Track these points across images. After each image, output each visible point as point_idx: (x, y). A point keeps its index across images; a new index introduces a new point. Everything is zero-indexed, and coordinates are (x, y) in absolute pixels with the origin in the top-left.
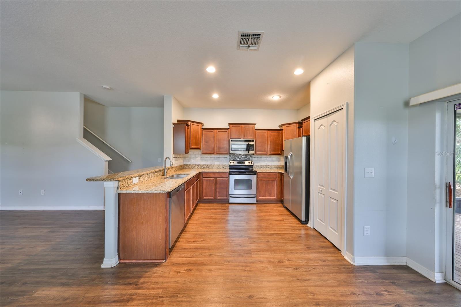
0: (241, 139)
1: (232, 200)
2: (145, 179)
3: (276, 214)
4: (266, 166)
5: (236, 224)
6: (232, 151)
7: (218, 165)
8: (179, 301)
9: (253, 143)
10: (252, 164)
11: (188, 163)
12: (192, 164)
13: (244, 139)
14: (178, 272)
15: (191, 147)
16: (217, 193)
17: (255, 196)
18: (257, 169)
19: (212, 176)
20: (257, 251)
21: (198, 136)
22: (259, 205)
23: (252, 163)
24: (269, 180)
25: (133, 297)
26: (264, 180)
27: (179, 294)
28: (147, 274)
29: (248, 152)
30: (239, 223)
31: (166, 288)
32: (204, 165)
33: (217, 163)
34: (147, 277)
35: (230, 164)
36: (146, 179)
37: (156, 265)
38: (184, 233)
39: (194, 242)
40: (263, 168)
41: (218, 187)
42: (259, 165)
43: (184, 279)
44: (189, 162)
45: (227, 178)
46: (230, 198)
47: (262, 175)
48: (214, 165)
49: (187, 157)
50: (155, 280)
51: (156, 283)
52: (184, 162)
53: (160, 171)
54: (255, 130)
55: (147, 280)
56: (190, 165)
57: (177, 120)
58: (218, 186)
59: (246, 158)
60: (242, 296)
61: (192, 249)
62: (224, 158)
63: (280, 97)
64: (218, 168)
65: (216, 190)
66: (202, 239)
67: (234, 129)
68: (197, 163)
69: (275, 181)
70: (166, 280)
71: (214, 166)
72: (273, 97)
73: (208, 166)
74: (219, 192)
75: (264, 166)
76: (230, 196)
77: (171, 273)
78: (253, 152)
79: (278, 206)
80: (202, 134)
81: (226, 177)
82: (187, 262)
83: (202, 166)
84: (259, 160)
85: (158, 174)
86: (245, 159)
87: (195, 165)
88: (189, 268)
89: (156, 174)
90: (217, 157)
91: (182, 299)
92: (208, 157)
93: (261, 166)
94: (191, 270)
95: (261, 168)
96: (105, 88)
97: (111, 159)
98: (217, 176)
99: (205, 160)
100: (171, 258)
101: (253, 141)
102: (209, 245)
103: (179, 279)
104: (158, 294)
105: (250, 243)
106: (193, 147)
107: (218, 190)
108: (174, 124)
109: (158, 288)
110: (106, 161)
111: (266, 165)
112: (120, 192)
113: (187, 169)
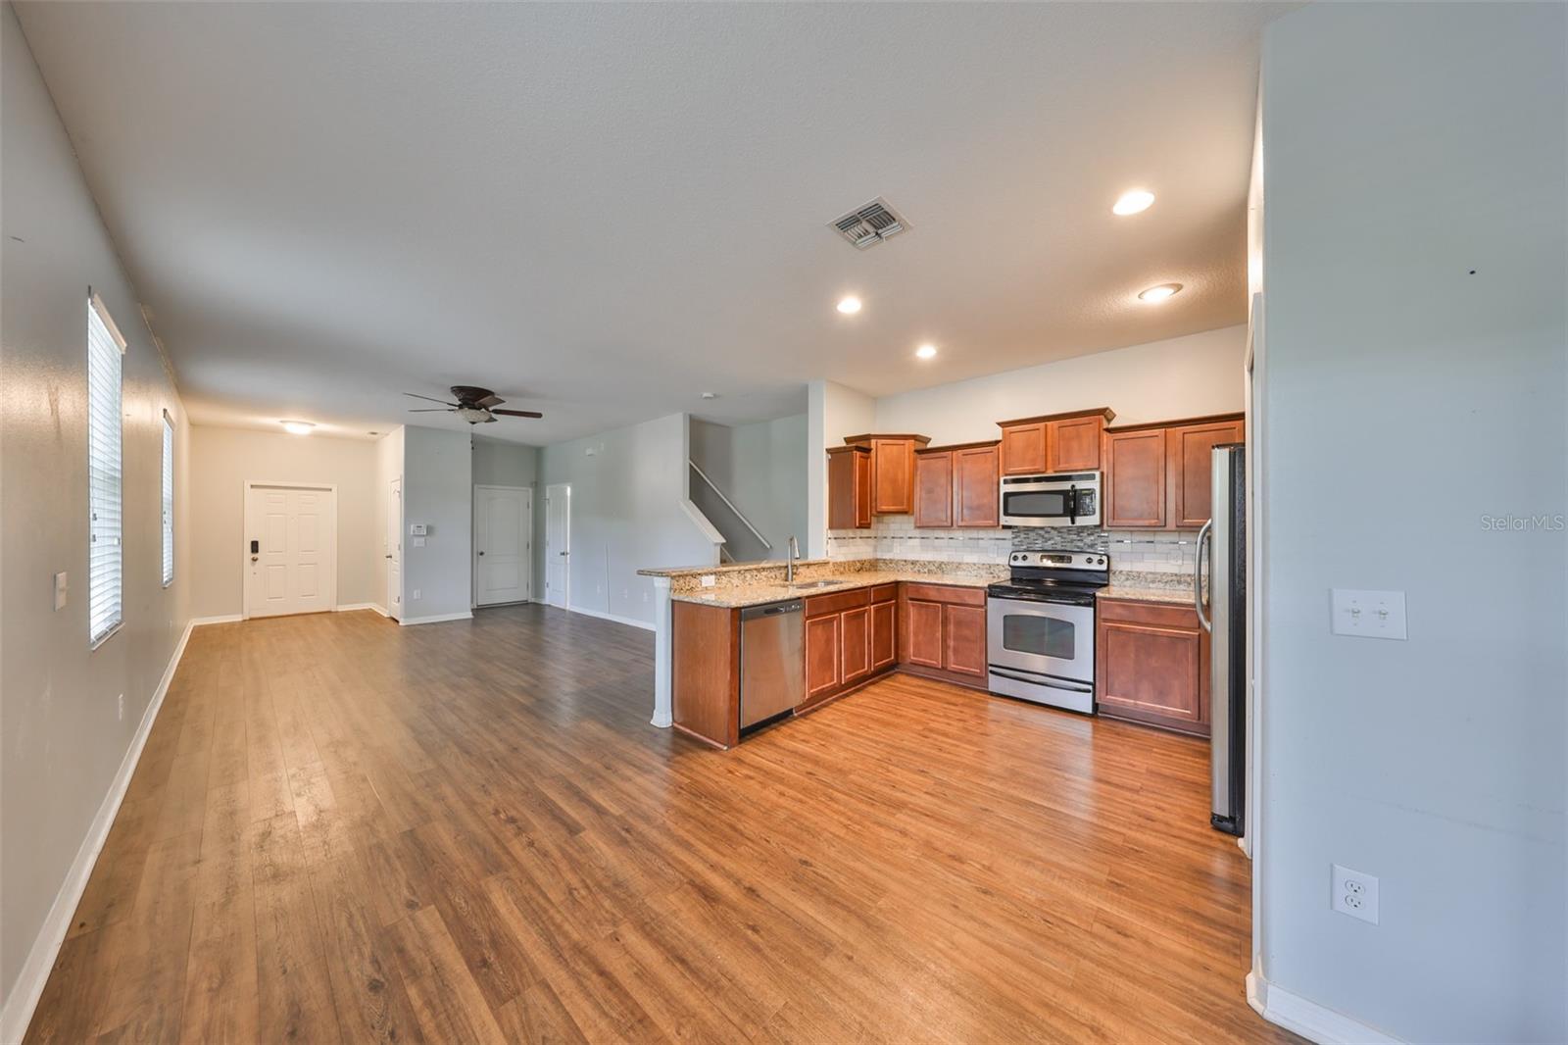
0: (1043, 472)
1: (995, 684)
2: (733, 581)
3: (1134, 766)
4: (1174, 578)
5: (937, 743)
6: (1008, 518)
7: (975, 564)
8: (696, 804)
9: (1094, 485)
10: (1104, 567)
11: (887, 556)
12: (897, 557)
13: (1056, 472)
14: (730, 772)
15: (879, 510)
16: (950, 653)
17: (1090, 687)
18: (1131, 587)
19: (933, 595)
20: (921, 813)
21: (900, 476)
22: (1102, 724)
23: (1101, 562)
24: (1154, 635)
25: (656, 772)
26: (1128, 632)
27: (706, 797)
28: (690, 754)
29: (1069, 519)
30: (953, 745)
31: (696, 781)
32: (929, 562)
33: (970, 558)
34: (687, 758)
35: (1013, 563)
36: (736, 581)
37: (711, 749)
38: (802, 720)
39: (803, 741)
40: (1161, 585)
41: (952, 635)
42: (1139, 573)
43: (729, 784)
44: (889, 551)
45: (981, 607)
46: (990, 675)
47: (1119, 610)
48: (960, 564)
49: (885, 538)
50: (694, 766)
51: (692, 770)
52: (875, 550)
53: (780, 568)
54: (1105, 433)
55: (685, 760)
56: (891, 561)
57: (845, 439)
58: (951, 628)
59: (1080, 544)
60: (792, 853)
61: (788, 751)
62: (993, 542)
63: (1179, 287)
64: (975, 573)
65: (944, 640)
66: (823, 743)
67: (1019, 439)
68: (911, 557)
69: (1185, 639)
70: (706, 773)
71: (958, 566)
72: (1139, 297)
73: (941, 567)
74: (955, 650)
75: (1165, 579)
76: (990, 668)
77: (721, 768)
78: (1094, 520)
79: (1188, 749)
80: (915, 468)
81: (976, 602)
82: (757, 765)
83: (924, 565)
84: (1143, 553)
85: (773, 574)
86: (1078, 547)
87: (905, 561)
88: (752, 774)
89: (764, 573)
90: (970, 539)
91: (702, 804)
92: (942, 538)
93: (1150, 576)
94: (751, 778)
95: (1151, 585)
96: (706, 398)
97: (724, 541)
98: (949, 597)
99: (935, 549)
100: (740, 750)
101: (1093, 477)
102: (827, 757)
103: (723, 780)
104: (681, 783)
105: (926, 793)
106: (885, 508)
107: (951, 643)
108: (828, 451)
109: (688, 777)
110: (716, 544)
111: (1176, 575)
112: (676, 598)
113: (884, 570)
